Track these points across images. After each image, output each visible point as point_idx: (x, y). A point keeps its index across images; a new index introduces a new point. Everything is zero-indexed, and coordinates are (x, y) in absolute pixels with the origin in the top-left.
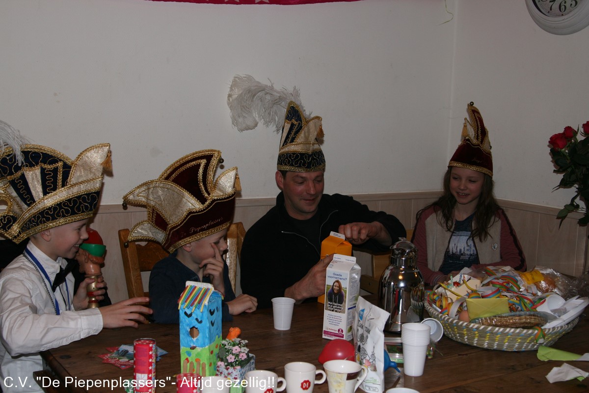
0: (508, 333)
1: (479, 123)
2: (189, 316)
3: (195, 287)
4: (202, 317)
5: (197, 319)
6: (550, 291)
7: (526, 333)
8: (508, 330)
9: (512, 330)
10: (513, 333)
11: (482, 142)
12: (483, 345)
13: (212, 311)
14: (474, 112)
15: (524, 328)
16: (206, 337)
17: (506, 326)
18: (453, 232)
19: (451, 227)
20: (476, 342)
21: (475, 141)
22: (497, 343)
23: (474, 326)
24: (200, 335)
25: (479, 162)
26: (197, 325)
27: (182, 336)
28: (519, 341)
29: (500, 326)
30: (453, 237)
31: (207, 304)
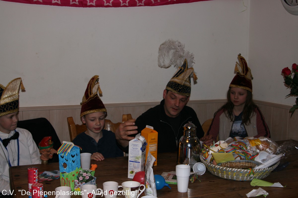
0: (234, 171)
1: (244, 64)
2: (63, 157)
3: (66, 144)
4: (68, 158)
5: (66, 159)
6: (264, 150)
7: (243, 171)
8: (234, 169)
9: (236, 169)
10: (236, 171)
11: (246, 74)
12: (224, 177)
13: (73, 155)
14: (242, 59)
15: (243, 168)
16: (70, 168)
17: (233, 167)
18: (234, 122)
19: (233, 118)
20: (220, 175)
21: (242, 74)
22: (230, 176)
23: (217, 167)
24: (67, 167)
25: (244, 84)
26: (66, 162)
27: (60, 167)
28: (241, 175)
29: (230, 167)
30: (234, 124)
31: (69, 152)
